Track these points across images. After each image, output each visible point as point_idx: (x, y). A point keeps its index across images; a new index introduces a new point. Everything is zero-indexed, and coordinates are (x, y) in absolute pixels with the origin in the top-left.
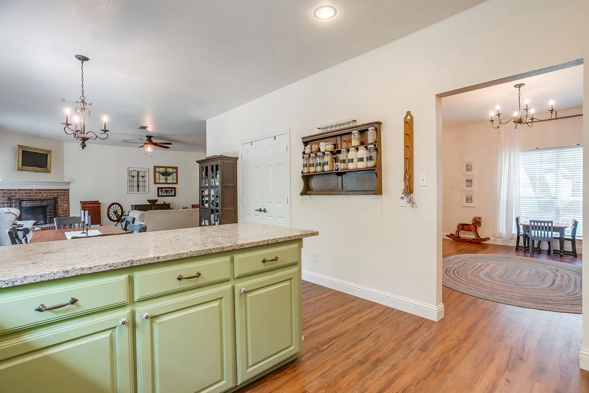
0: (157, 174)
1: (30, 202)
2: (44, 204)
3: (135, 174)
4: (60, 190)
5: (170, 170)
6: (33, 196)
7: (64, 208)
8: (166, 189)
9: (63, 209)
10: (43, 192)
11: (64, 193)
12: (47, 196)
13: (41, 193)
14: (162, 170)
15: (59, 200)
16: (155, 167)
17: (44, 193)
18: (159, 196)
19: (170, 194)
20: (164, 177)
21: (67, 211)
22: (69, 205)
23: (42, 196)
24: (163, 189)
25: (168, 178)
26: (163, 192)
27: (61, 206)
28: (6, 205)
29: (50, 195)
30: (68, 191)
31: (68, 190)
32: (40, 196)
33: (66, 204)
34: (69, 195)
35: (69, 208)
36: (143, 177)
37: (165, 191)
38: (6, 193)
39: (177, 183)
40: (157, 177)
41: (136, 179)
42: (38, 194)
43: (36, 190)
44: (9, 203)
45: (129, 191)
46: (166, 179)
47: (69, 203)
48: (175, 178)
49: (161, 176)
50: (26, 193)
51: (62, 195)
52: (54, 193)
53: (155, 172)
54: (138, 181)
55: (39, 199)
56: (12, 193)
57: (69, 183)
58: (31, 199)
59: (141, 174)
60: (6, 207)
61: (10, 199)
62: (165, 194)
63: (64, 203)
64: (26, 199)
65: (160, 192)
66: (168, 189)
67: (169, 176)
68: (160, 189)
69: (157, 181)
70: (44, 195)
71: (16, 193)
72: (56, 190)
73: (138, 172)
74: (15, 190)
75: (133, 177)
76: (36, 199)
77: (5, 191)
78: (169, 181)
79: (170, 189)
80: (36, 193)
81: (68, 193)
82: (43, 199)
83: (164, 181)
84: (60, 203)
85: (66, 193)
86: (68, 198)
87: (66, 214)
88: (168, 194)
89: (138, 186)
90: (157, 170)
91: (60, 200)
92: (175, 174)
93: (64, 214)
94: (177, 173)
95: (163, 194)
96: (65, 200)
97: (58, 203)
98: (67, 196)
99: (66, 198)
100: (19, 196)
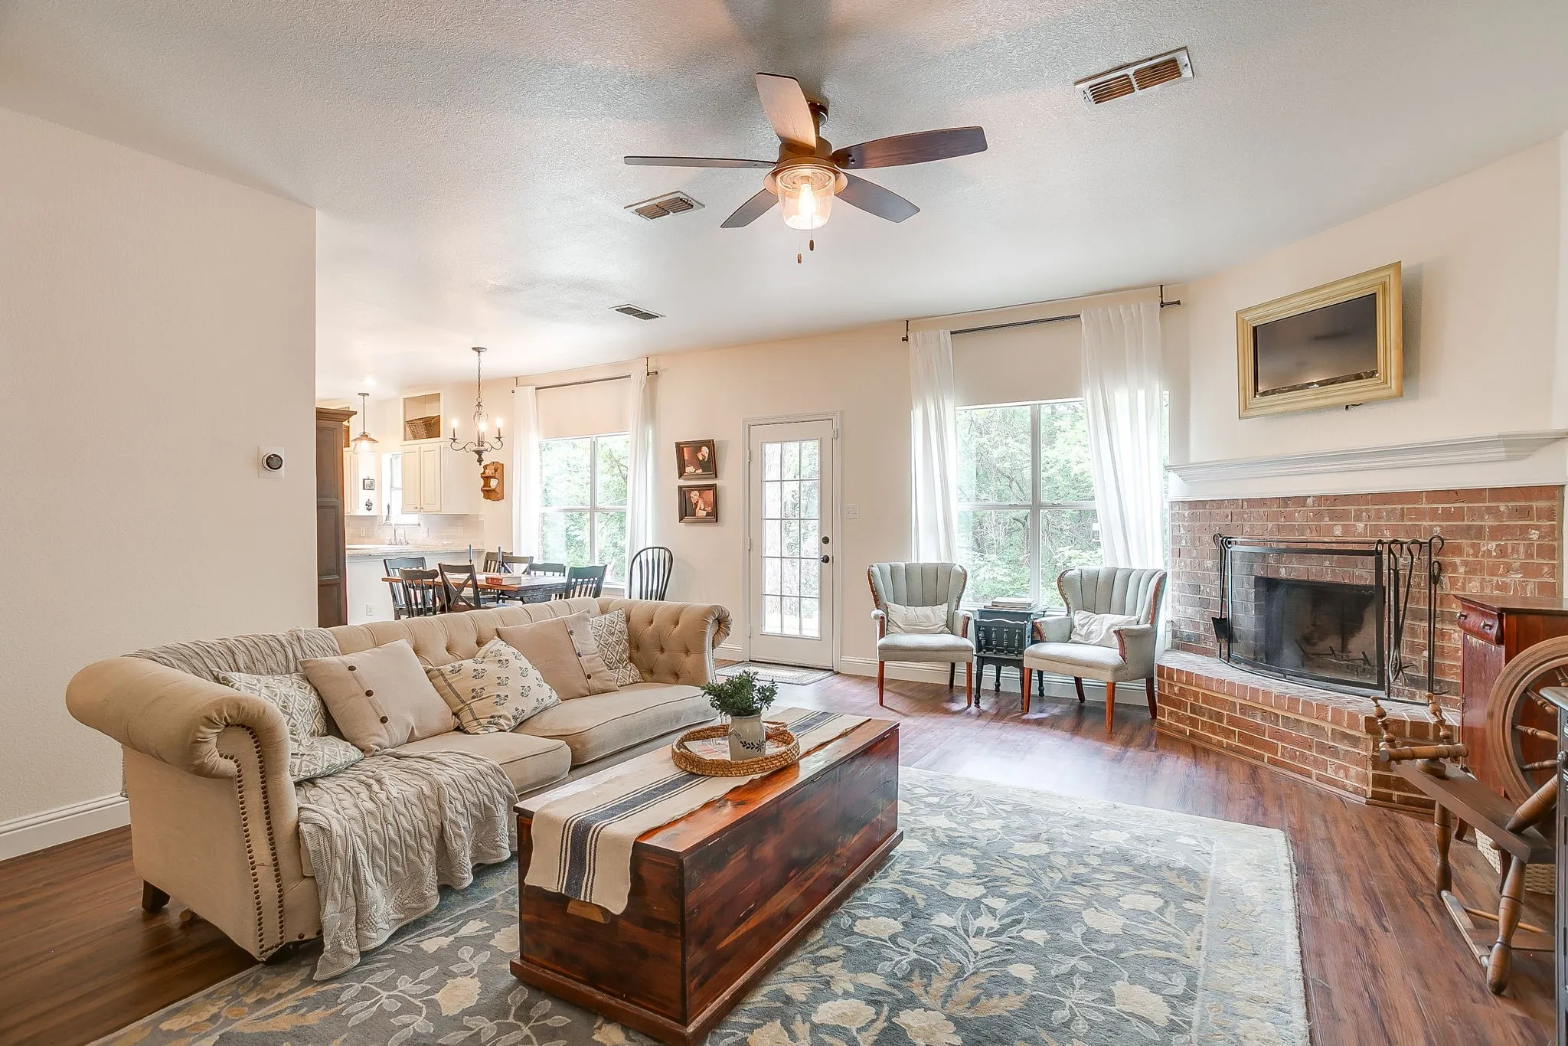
2: (1360, 577)
4: (1474, 495)
6: (1304, 531)
10: (1352, 508)
11: (1510, 518)
13: (1345, 516)
15: (1457, 560)
17: (1358, 518)
23: (1346, 530)
28: (1209, 563)
30: (1548, 504)
31: (1554, 493)
32: (1338, 531)
38: (1210, 518)
42: (1327, 522)
43: (1317, 498)
44: (1218, 554)
50: (1277, 516)
51: (1488, 531)
52: (1420, 514)
55: (1335, 547)
56: (1228, 515)
63: (1504, 587)
64: (1275, 545)
70: (1362, 525)
71: (1241, 515)
72: (1435, 496)
74: (1236, 503)
76: (1316, 547)
77: (1208, 509)
80: (1318, 515)
81: (1554, 514)
84: (1462, 581)
85: (1525, 513)
86: (1553, 552)
91: (1466, 564)
96: (1508, 569)
97: (1453, 581)
98: (1535, 537)
99: (1529, 556)
100: (1252, 528)
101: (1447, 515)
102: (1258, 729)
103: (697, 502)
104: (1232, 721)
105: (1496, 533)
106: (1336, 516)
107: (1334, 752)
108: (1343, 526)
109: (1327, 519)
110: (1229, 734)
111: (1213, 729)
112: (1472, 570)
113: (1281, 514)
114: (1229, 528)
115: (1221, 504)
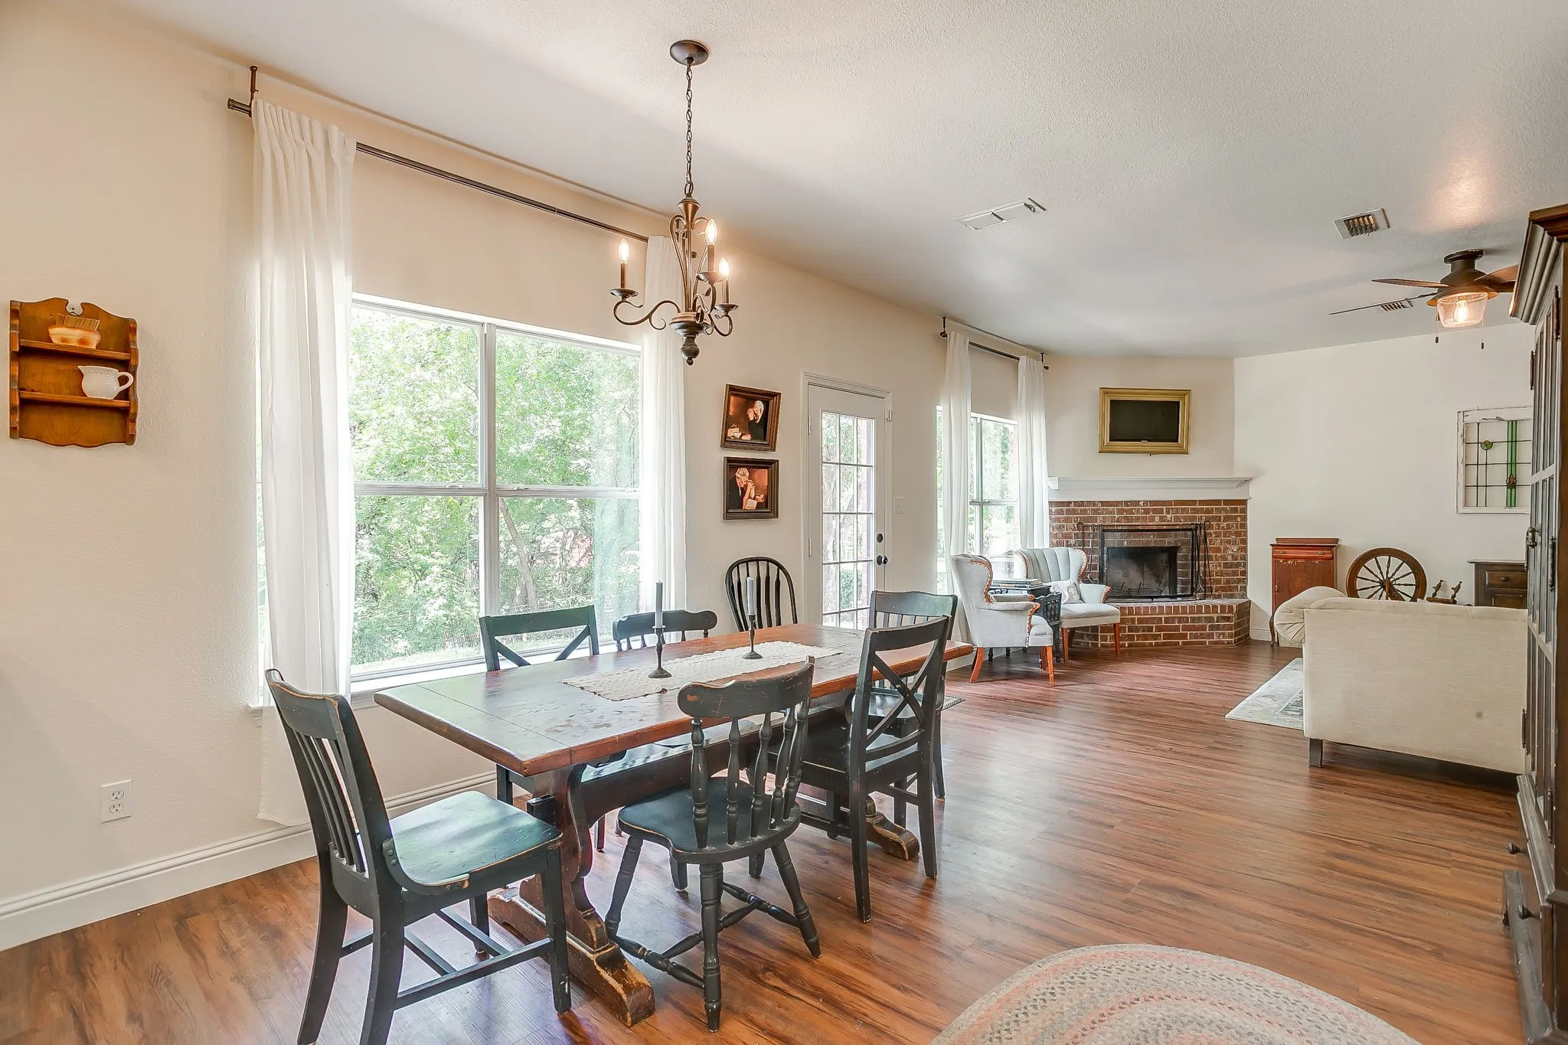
1: (1129, 536)
2: (1169, 542)
3: (1496, 433)
4: (1217, 502)
6: (1138, 519)
7: (1230, 558)
9: (1224, 558)
10: (1164, 507)
11: (1231, 512)
12: (1177, 519)
13: (1160, 511)
15: (1212, 531)
17: (1168, 513)
21: (1238, 565)
22: (1245, 549)
23: (1162, 519)
27: (1218, 550)
28: (1072, 541)
29: (1185, 518)
30: (1242, 507)
31: (1244, 502)
32: (1157, 519)
33: (1235, 543)
34: (1245, 518)
35: (1244, 558)
38: (1074, 512)
42: (1151, 514)
43: (1146, 503)
44: (1080, 535)
45: (1466, 505)
47: (1244, 541)
50: (1120, 512)
51: (1222, 517)
52: (1195, 511)
54: (1512, 463)
55: (1155, 528)
56: (1086, 510)
57: (1247, 481)
58: (1133, 528)
60: (1074, 545)
61: (1081, 526)
63: (1229, 542)
64: (1120, 528)
70: (1170, 516)
71: (1096, 511)
72: (1202, 502)
73: (1512, 424)
74: (1094, 503)
75: (1488, 445)
76: (1145, 528)
77: (1072, 506)
81: (1244, 511)
82: (1165, 527)
84: (1214, 542)
85: (1236, 510)
86: (1244, 526)
87: (1235, 573)
89: (1512, 484)
91: (1215, 533)
93: (1228, 575)
96: (1231, 534)
97: (1211, 541)
98: (1239, 520)
99: (1237, 528)
100: (1104, 518)
101: (1208, 511)
102: (1177, 628)
103: (746, 486)
104: (1159, 629)
105: (1226, 519)
106: (1155, 511)
107: (1218, 628)
108: (1160, 517)
110: (1156, 637)
111: (1145, 637)
112: (1218, 535)
113: (1124, 511)
114: (1087, 519)
115: (1082, 503)
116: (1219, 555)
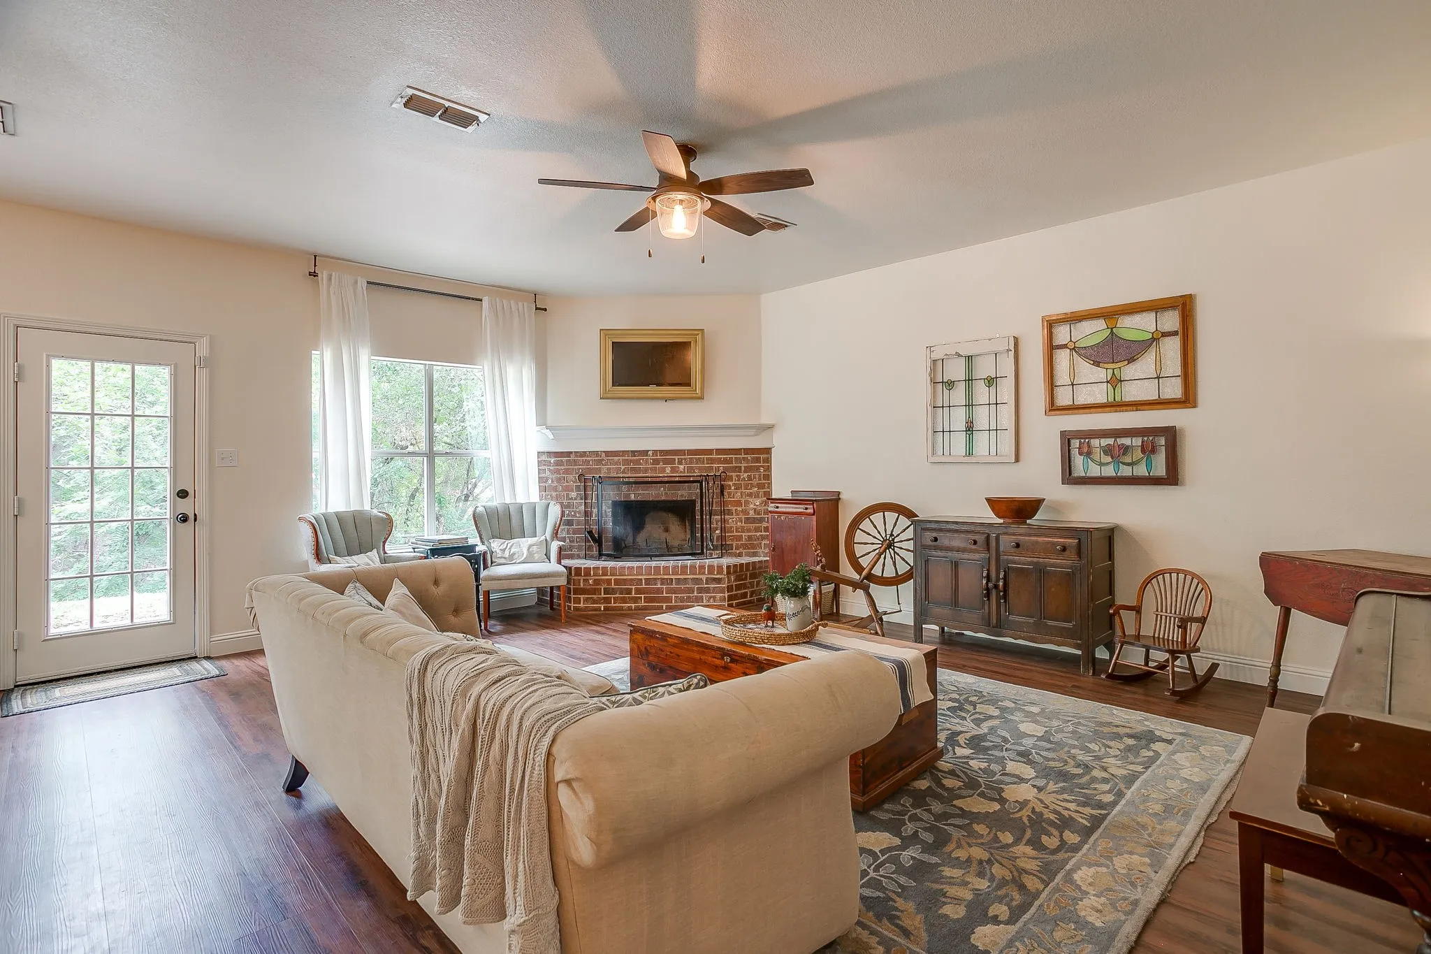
0: (1062, 358)
1: (638, 489)
2: (682, 495)
3: (956, 371)
4: (738, 451)
5: (1137, 326)
6: (646, 470)
7: (752, 512)
8: (1111, 441)
9: (745, 512)
10: (676, 457)
11: (752, 463)
12: (691, 469)
13: (672, 462)
14: (1092, 332)
15: (731, 483)
16: (1051, 325)
17: (680, 463)
18: (1069, 477)
19: (1141, 471)
20: (1101, 374)
21: (761, 520)
23: (673, 470)
24: (1095, 442)
25: (1129, 371)
26: (1097, 455)
27: (739, 503)
28: (577, 494)
29: (699, 468)
30: (765, 456)
31: (768, 451)
32: (668, 470)
33: (757, 496)
34: (769, 468)
36: (991, 381)
37: (1108, 451)
38: (575, 463)
39: (1188, 399)
40: (1062, 376)
41: (959, 395)
42: (661, 465)
43: (655, 452)
44: (582, 488)
45: (935, 453)
46: (1115, 382)
47: (768, 494)
48: (1173, 365)
49: (1088, 371)
50: (627, 462)
51: (743, 468)
52: (712, 461)
53: (1052, 348)
54: (969, 405)
55: (666, 479)
56: (588, 461)
57: (768, 428)
58: (641, 480)
59: (984, 369)
61: (583, 478)
62: (1109, 471)
63: (750, 495)
64: (627, 480)
65: (1078, 461)
66: (1126, 441)
67: (1131, 360)
68: (1075, 443)
69: (1063, 398)
70: (683, 466)
71: (599, 462)
72: (719, 451)
73: (969, 358)
74: (596, 453)
75: (950, 385)
76: (654, 480)
77: (573, 457)
78: (1132, 392)
79: (1137, 441)
80: (656, 462)
81: (768, 460)
82: (677, 479)
83: (1100, 394)
84: (733, 494)
85: (758, 460)
86: (768, 477)
87: (758, 529)
88: (1126, 471)
89: (970, 429)
90: (1062, 334)
91: (734, 484)
92: (1172, 348)
93: (749, 530)
94: (1187, 333)
95: (1095, 471)
96: (752, 486)
97: (729, 494)
98: (762, 471)
99: (760, 479)
100: (609, 469)
101: (726, 461)
102: (659, 591)
104: (638, 591)
105: (747, 469)
106: (666, 462)
107: (707, 590)
108: (671, 468)
109: (661, 463)
110: (636, 600)
111: (624, 600)
112: (738, 487)
113: (631, 461)
114: (590, 471)
115: (583, 454)
116: (740, 509)
